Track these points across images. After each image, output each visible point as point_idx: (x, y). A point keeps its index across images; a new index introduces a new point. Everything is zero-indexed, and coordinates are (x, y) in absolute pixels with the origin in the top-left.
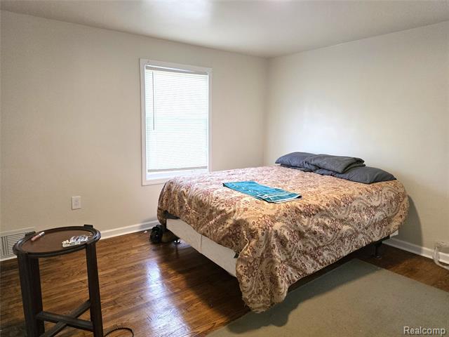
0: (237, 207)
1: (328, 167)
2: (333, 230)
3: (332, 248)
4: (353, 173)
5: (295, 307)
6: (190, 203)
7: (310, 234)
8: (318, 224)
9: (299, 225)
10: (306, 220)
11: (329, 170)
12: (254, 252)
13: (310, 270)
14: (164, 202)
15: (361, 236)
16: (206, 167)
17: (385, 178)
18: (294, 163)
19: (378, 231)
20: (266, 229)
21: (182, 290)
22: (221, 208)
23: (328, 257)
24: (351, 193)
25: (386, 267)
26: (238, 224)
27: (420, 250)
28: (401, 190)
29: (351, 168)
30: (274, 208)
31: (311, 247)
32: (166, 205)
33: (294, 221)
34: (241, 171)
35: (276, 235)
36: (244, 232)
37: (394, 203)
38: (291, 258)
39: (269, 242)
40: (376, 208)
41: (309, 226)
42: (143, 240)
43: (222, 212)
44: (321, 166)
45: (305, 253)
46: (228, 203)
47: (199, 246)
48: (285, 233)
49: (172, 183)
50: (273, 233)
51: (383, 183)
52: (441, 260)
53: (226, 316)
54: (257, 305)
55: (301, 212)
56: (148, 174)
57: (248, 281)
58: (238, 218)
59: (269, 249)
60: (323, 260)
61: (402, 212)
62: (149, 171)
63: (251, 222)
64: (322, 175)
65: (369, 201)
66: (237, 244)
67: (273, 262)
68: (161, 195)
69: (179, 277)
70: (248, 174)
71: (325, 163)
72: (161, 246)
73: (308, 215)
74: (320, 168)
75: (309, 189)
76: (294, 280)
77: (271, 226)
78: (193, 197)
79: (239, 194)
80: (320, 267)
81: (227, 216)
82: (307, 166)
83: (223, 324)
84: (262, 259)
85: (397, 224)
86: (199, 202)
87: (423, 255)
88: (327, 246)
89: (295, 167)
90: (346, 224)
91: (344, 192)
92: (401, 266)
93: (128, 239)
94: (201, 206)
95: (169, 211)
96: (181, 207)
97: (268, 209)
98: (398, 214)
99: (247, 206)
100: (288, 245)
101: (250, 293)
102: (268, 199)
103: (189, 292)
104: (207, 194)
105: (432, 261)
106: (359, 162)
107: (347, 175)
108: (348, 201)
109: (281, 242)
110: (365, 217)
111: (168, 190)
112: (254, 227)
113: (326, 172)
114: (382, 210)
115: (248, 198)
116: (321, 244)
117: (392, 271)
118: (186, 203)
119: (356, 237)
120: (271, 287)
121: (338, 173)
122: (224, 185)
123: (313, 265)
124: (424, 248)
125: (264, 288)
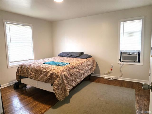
0: (51, 69)
1: (74, 55)
2: (79, 72)
3: (79, 78)
4: (82, 56)
5: (71, 97)
6: (31, 71)
7: (73, 74)
8: (75, 71)
9: (70, 72)
10: (72, 70)
11: (75, 56)
12: (58, 82)
13: (74, 85)
14: (20, 72)
15: (86, 73)
16: (33, 59)
17: (90, 57)
18: (64, 55)
19: (90, 72)
20: (61, 74)
21: (32, 101)
22: (45, 70)
23: (78, 81)
24: (82, 61)
25: (93, 81)
26: (52, 74)
27: (100, 76)
28: (94, 60)
29: (81, 55)
30: (63, 68)
31: (74, 78)
32: (21, 73)
33: (69, 71)
34: (47, 59)
35: (65, 76)
36: (55, 76)
37: (93, 63)
38: (69, 82)
39: (63, 78)
40: (89, 65)
41: (73, 72)
42: (10, 89)
43: (45, 72)
44: (73, 55)
45: (72, 80)
46: (47, 68)
47: (37, 85)
48: (67, 75)
49: (22, 65)
50: (64, 75)
51: (90, 58)
52: (105, 77)
53: (51, 105)
54: (61, 98)
55: (70, 68)
56: (10, 63)
57: (57, 91)
58: (52, 72)
59: (63, 80)
60: (77, 82)
61: (95, 66)
62: (10, 62)
63: (56, 73)
64: (73, 58)
65: (87, 63)
66: (52, 81)
67: (64, 84)
68: (17, 71)
69: (30, 98)
70: (50, 60)
71: (73, 54)
72: (19, 90)
73: (72, 69)
74: (72, 56)
75: (71, 62)
76: (70, 89)
77: (63, 73)
78: (33, 69)
79: (50, 65)
80: (77, 84)
81: (48, 72)
82: (68, 56)
83: (50, 108)
84: (61, 84)
85: (94, 69)
86: (35, 70)
87: (101, 77)
88: (78, 78)
89: (65, 56)
90: (82, 70)
91: (81, 61)
92: (96, 81)
93: (4, 90)
94: (36, 71)
95: (22, 75)
96: (28, 73)
97: (61, 68)
98: (94, 66)
99: (54, 68)
100: (68, 78)
101: (58, 95)
102: (61, 65)
103: (35, 101)
104: (38, 67)
105: (103, 78)
106: (83, 53)
107: (80, 57)
108: (82, 64)
109: (66, 78)
110: (87, 68)
111: (21, 68)
112: (58, 74)
113: (74, 57)
114: (90, 66)
115: (54, 66)
116: (76, 77)
117: (94, 82)
118: (30, 71)
119: (85, 74)
120: (64, 92)
121: (77, 57)
122: (44, 63)
123: (75, 84)
124: (101, 75)
125: (62, 93)
